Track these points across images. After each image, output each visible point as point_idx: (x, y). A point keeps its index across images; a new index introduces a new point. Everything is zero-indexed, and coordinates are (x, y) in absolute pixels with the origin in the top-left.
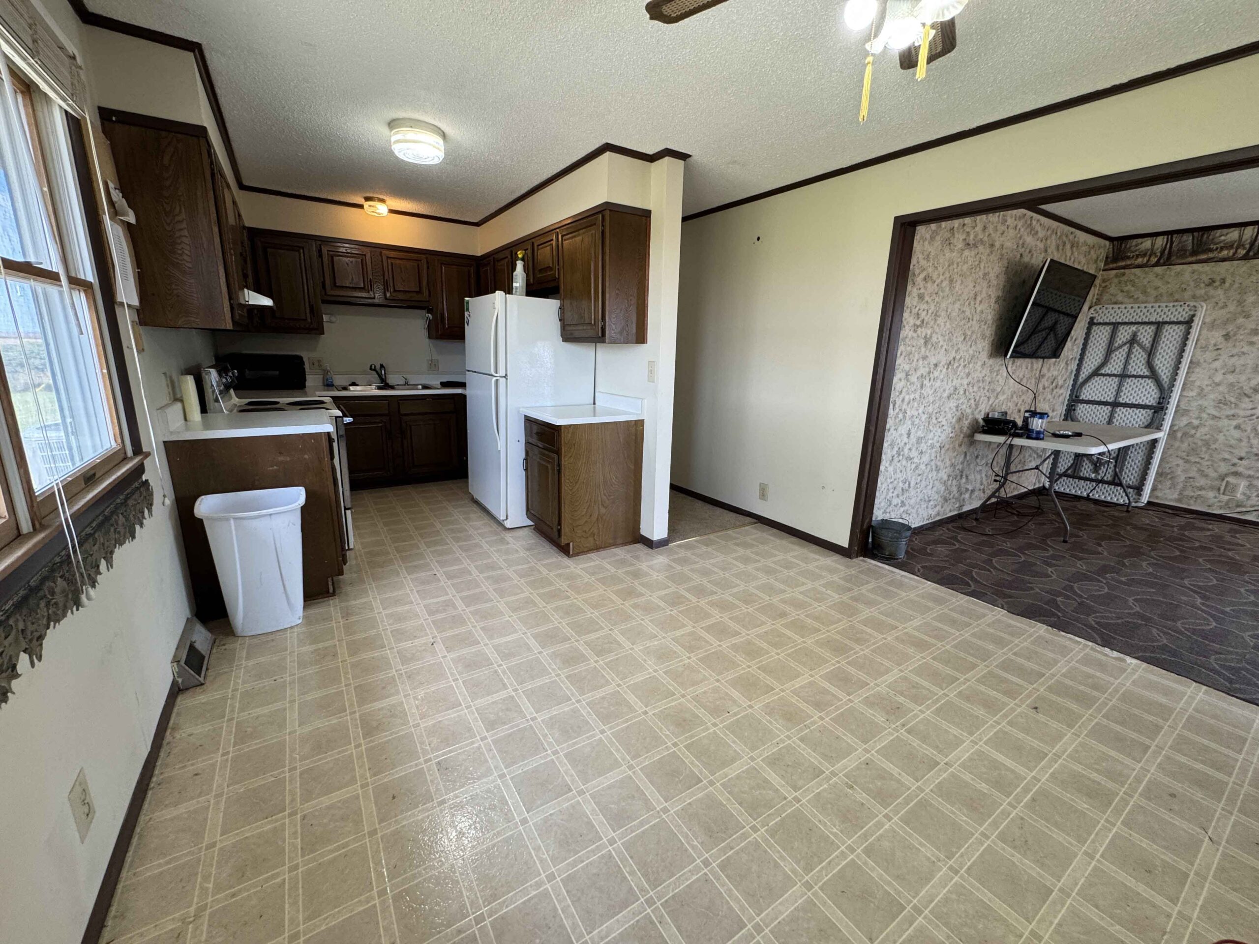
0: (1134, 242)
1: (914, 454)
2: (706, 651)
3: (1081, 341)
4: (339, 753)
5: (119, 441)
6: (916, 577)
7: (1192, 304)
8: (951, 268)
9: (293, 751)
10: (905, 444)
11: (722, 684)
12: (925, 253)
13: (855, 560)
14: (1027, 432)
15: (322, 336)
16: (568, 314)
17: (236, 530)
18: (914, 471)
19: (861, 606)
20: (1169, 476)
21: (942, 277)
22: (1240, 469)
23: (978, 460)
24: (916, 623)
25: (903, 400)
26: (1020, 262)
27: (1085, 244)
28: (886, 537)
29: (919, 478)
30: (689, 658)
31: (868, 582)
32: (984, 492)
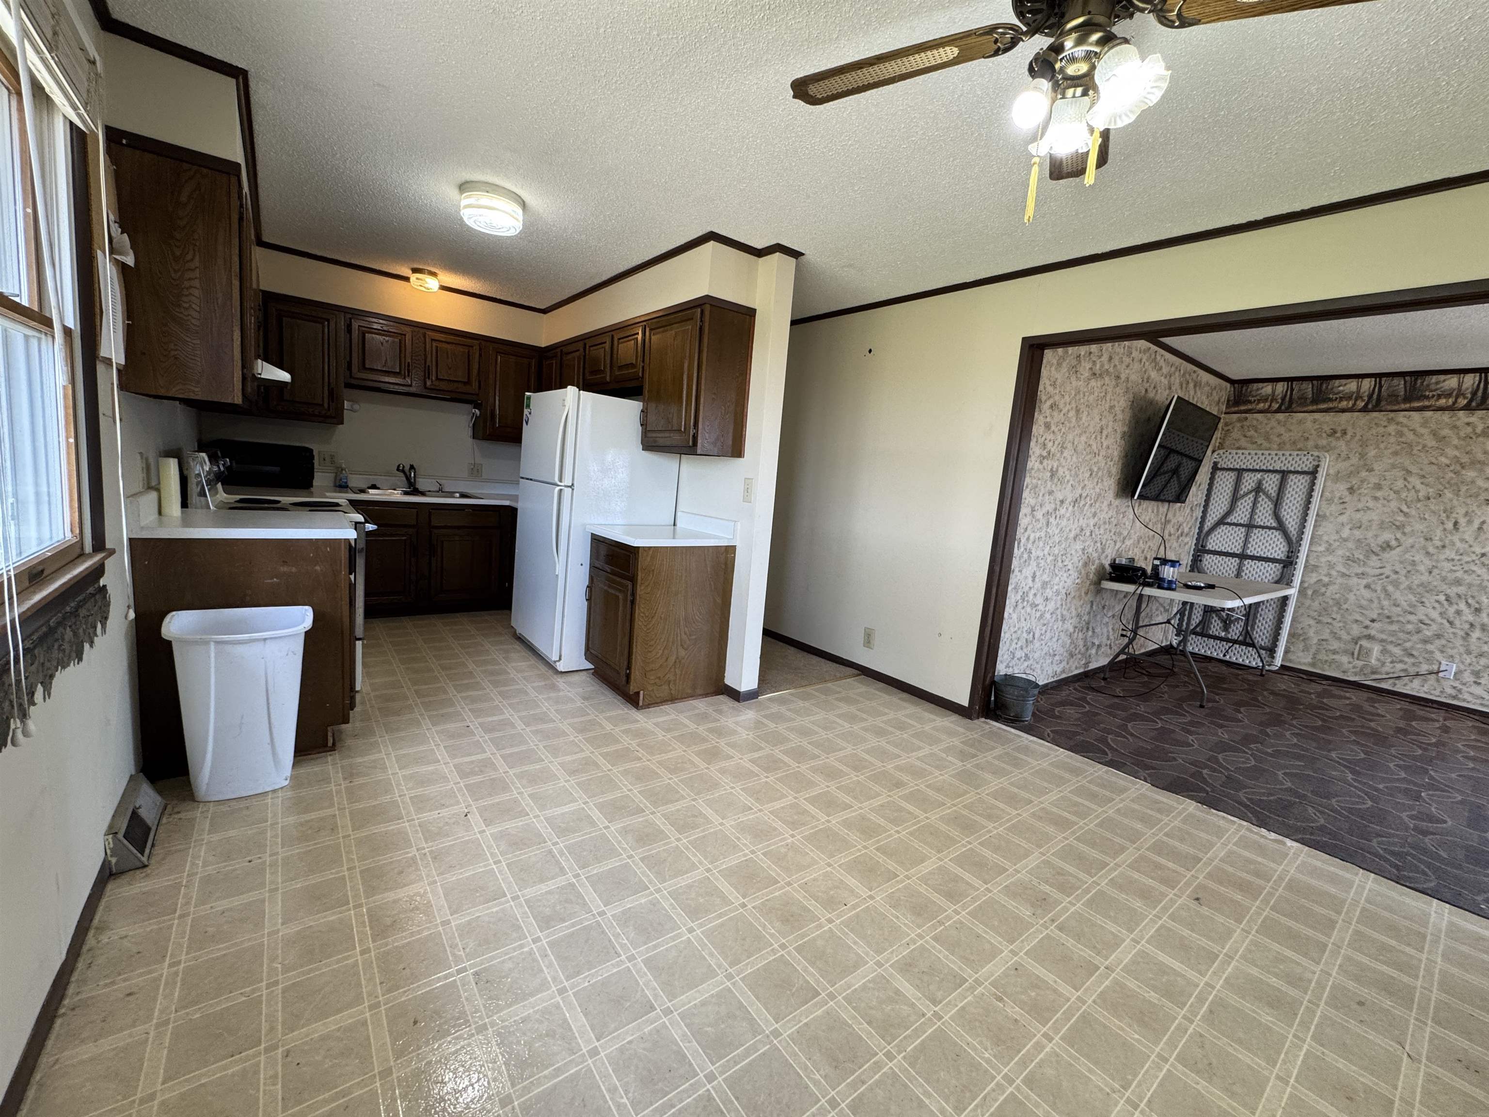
0: (1255, 386)
1: (1039, 600)
2: (812, 828)
3: (1205, 486)
4: (338, 961)
5: (77, 531)
6: (1047, 744)
7: (1316, 454)
8: (1077, 398)
9: (273, 959)
10: (1030, 588)
11: (834, 868)
12: (1052, 379)
13: (976, 721)
14: (1157, 581)
15: (341, 426)
16: (652, 418)
17: (215, 657)
18: (1039, 620)
19: (988, 776)
20: (1301, 638)
21: (1068, 407)
22: (1373, 632)
23: (1105, 611)
24: (1053, 796)
25: (1028, 539)
26: (1145, 397)
27: (1208, 384)
28: (1010, 695)
29: (1044, 628)
30: (793, 836)
31: (993, 748)
32: (1111, 648)
